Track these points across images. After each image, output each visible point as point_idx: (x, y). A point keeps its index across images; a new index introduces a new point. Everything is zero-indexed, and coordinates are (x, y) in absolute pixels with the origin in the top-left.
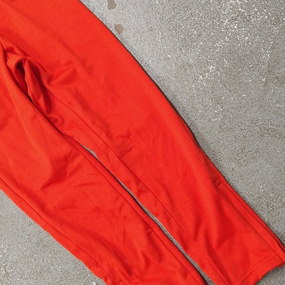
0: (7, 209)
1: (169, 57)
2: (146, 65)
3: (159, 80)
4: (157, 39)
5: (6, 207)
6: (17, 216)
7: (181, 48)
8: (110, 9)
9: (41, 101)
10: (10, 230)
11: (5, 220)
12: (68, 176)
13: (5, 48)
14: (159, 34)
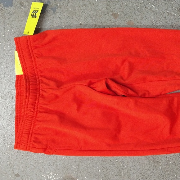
0: (162, 162)
1: (168, 12)
2: (160, 26)
3: (174, 27)
4: (154, 10)
5: (161, 161)
6: (171, 160)
7: (170, 3)
8: (116, 18)
9: (130, 92)
10: (174, 170)
11: (167, 168)
12: (177, 114)
13: (87, 85)
14: (152, 7)
